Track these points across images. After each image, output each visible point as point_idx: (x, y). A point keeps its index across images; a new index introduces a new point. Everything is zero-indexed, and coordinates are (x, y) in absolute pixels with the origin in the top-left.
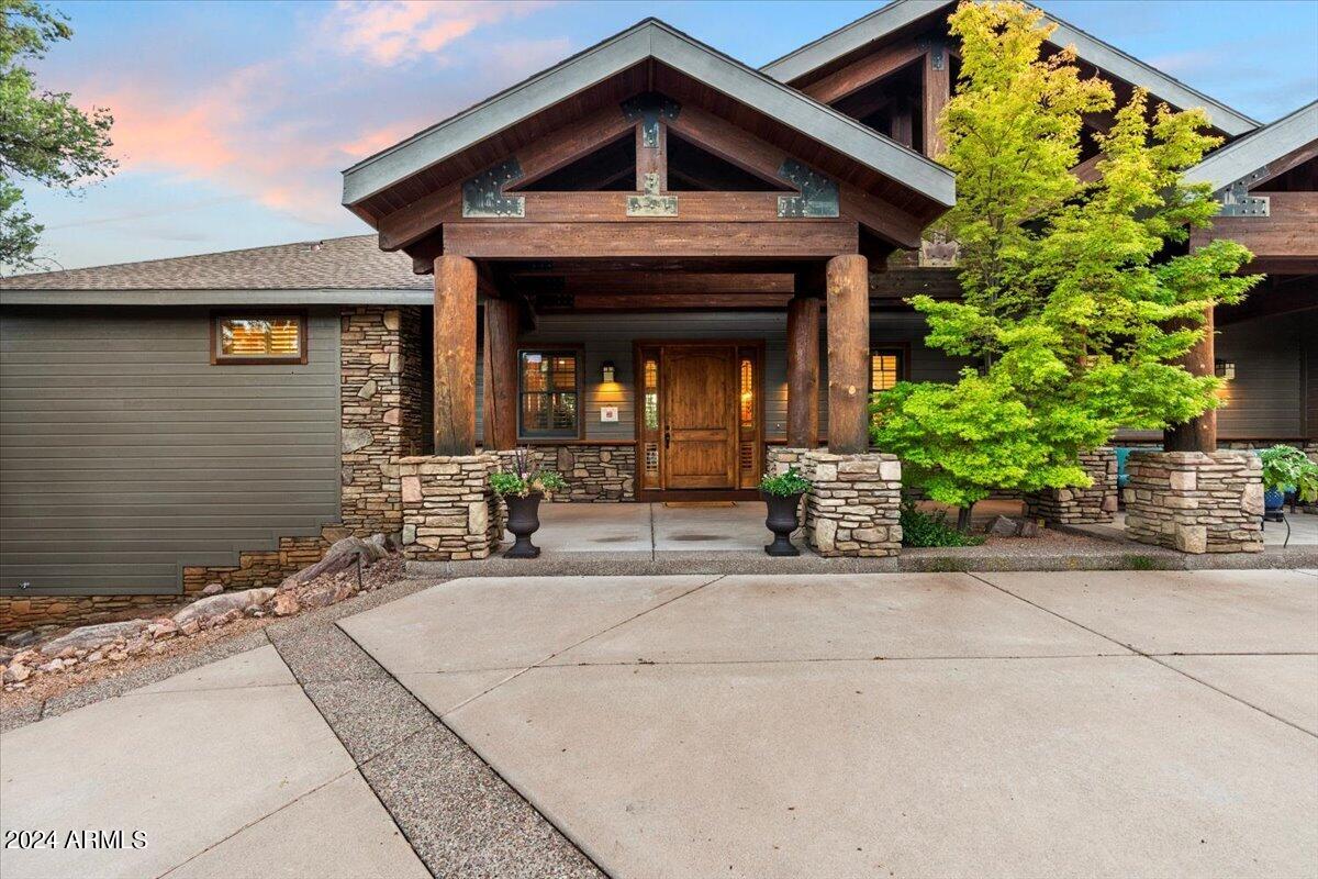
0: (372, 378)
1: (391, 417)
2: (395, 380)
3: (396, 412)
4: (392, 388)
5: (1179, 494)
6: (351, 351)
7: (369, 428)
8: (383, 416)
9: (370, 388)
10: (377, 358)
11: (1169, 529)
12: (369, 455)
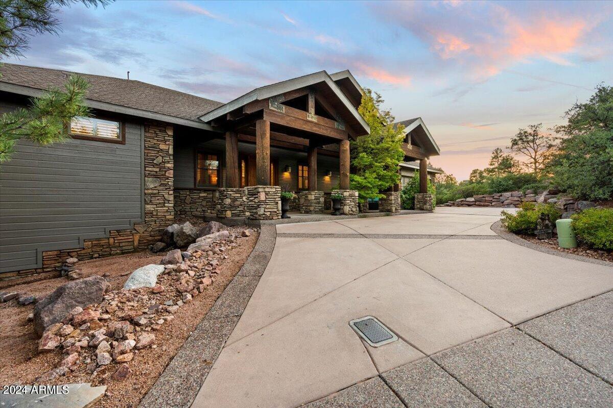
0: (160, 155)
1: (169, 173)
2: (172, 157)
3: (172, 172)
4: (170, 160)
5: (391, 200)
6: (150, 141)
7: (159, 178)
8: (165, 173)
9: (160, 159)
10: (162, 147)
11: (389, 208)
12: (159, 190)
